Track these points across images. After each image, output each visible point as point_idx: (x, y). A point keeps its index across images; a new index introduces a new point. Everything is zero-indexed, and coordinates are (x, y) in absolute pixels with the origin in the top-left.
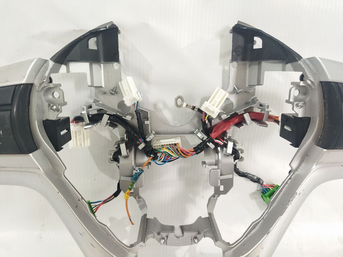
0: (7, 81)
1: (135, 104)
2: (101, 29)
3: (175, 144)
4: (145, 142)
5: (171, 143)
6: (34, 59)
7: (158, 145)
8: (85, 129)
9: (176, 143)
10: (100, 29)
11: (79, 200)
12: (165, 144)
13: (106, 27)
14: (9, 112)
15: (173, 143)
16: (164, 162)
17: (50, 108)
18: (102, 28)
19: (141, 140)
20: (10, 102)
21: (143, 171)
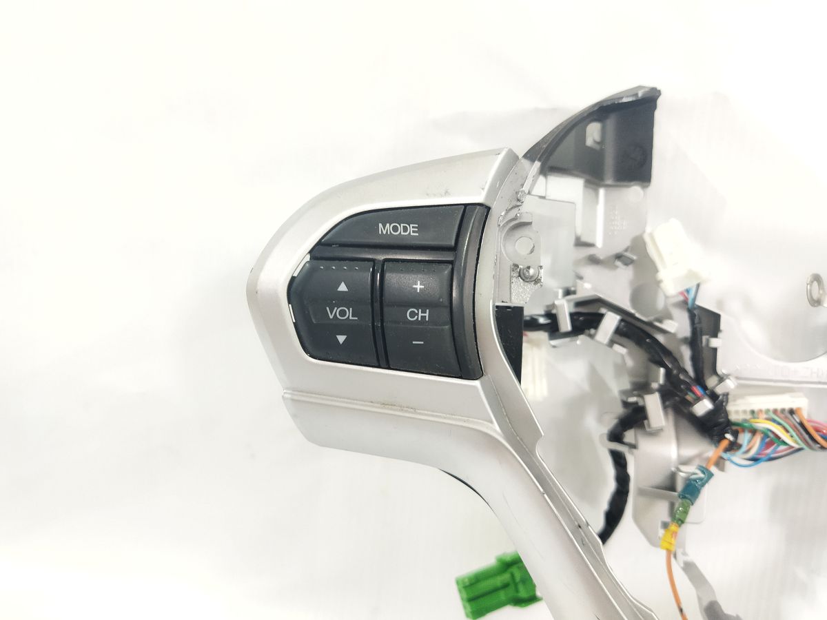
0: (447, 193)
1: (688, 291)
2: (625, 100)
3: (792, 412)
4: (713, 397)
5: (779, 407)
6: (503, 149)
7: (741, 408)
8: (554, 347)
9: (794, 406)
10: (622, 98)
11: (580, 527)
12: (764, 407)
13: (636, 95)
14: (450, 266)
15: (787, 406)
16: (755, 460)
17: (518, 274)
18: (628, 97)
19: (698, 390)
20: (453, 243)
21: (711, 475)
